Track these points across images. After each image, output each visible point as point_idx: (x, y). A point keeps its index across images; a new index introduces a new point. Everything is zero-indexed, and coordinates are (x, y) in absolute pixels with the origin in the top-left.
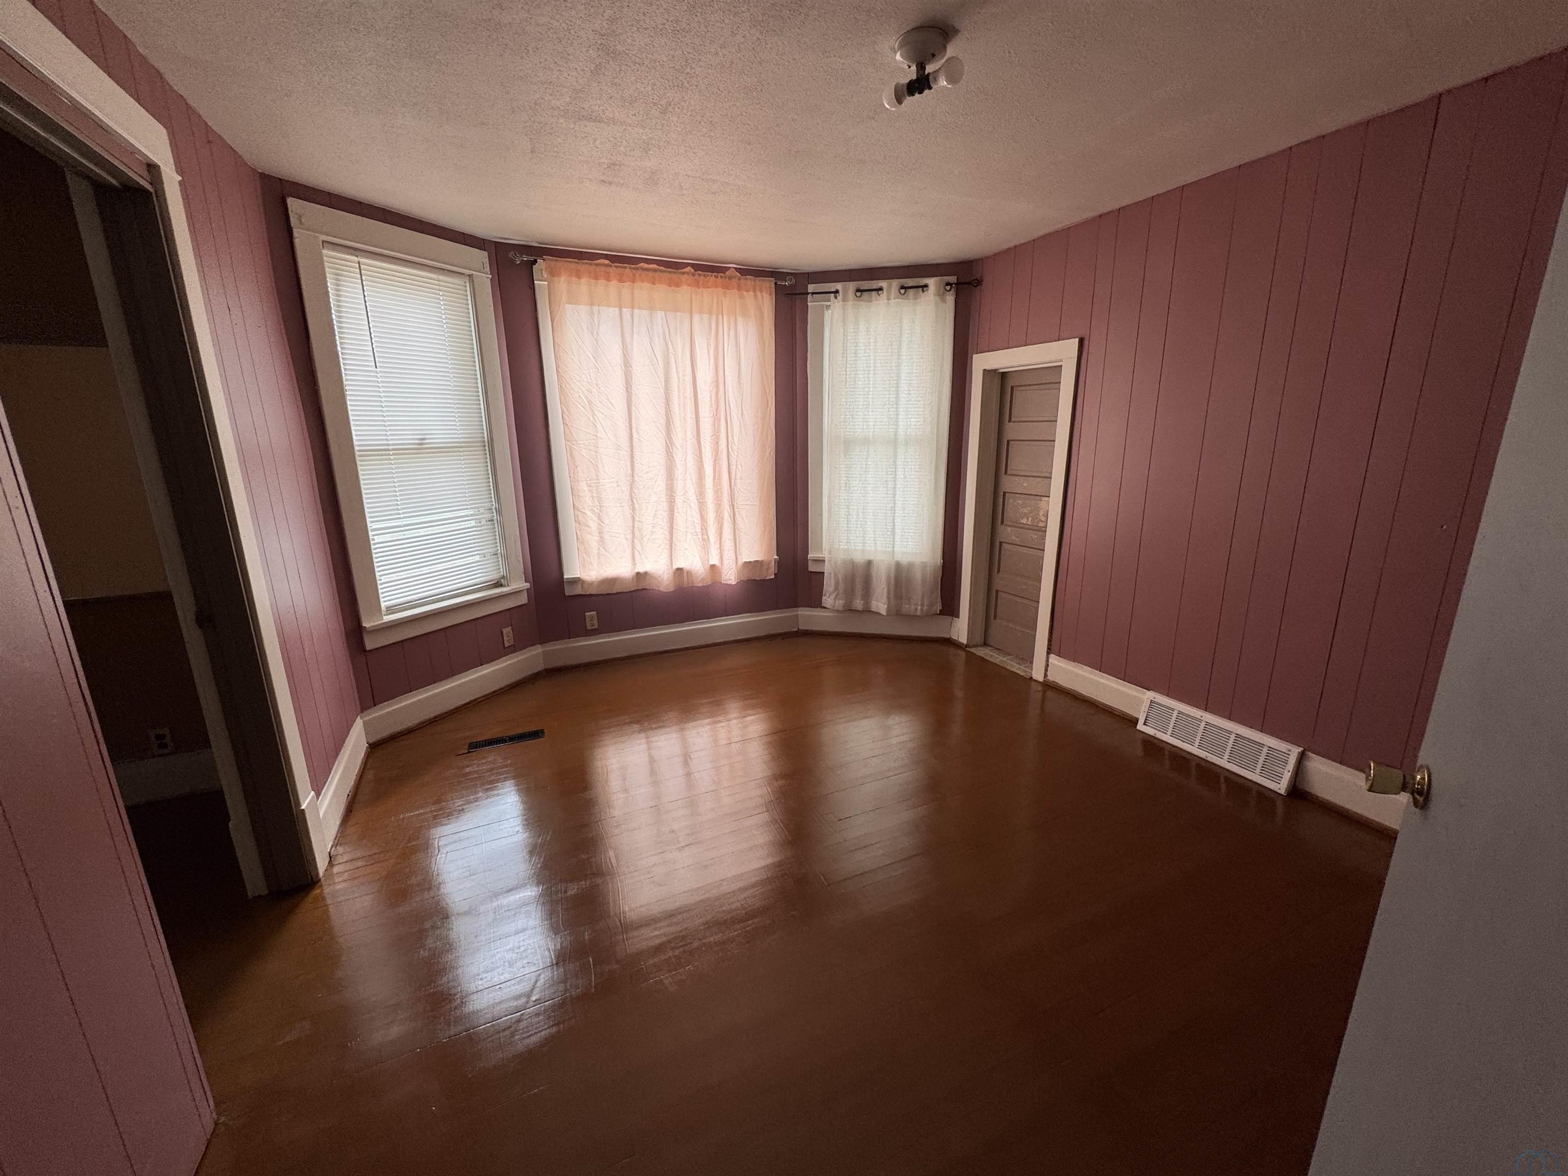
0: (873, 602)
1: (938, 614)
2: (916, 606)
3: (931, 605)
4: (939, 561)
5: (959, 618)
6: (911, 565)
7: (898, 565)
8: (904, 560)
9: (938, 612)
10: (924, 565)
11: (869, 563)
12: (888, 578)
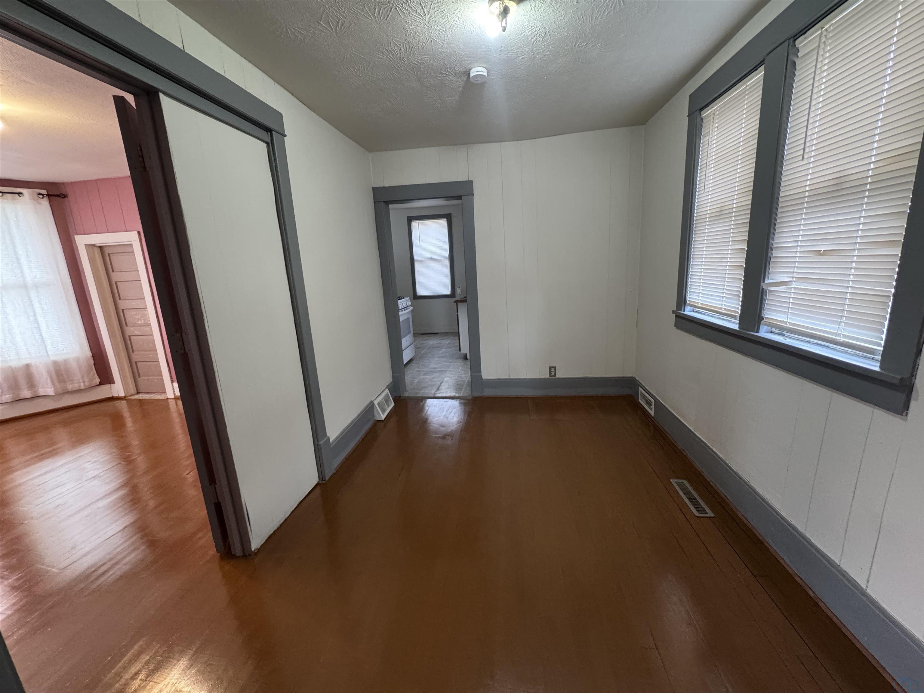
0: (40, 390)
1: (98, 385)
2: (79, 384)
3: (91, 380)
4: (89, 353)
5: (114, 383)
6: (66, 362)
7: (55, 363)
8: (59, 358)
9: (98, 384)
10: (77, 359)
11: (28, 366)
12: (49, 372)
